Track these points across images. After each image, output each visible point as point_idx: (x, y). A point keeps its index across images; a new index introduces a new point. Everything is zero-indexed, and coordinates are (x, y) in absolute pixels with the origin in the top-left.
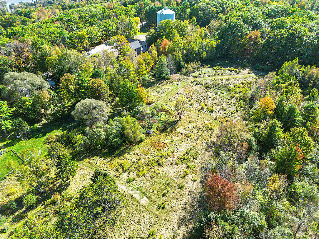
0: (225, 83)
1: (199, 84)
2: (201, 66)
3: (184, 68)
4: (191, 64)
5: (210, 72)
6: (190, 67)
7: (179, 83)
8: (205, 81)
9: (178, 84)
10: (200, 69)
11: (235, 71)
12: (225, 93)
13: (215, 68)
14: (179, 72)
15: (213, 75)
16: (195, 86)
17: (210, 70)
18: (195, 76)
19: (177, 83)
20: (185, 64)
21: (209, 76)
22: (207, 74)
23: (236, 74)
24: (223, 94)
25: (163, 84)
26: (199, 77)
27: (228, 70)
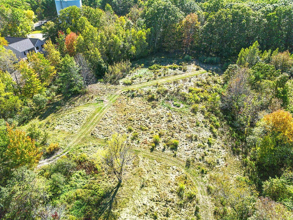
0: (173, 88)
1: (138, 96)
2: (132, 67)
3: (108, 73)
4: (117, 65)
5: (147, 73)
6: (117, 69)
7: (105, 98)
8: (145, 89)
9: (102, 101)
10: (131, 71)
11: (180, 68)
12: (182, 106)
13: (152, 67)
14: (102, 80)
15: (153, 78)
16: (132, 100)
17: (146, 71)
18: (127, 82)
19: (101, 98)
20: (107, 66)
21: (148, 81)
22: (143, 78)
23: (181, 72)
24: (179, 107)
25: (77, 103)
26: (133, 83)
27: (170, 68)
